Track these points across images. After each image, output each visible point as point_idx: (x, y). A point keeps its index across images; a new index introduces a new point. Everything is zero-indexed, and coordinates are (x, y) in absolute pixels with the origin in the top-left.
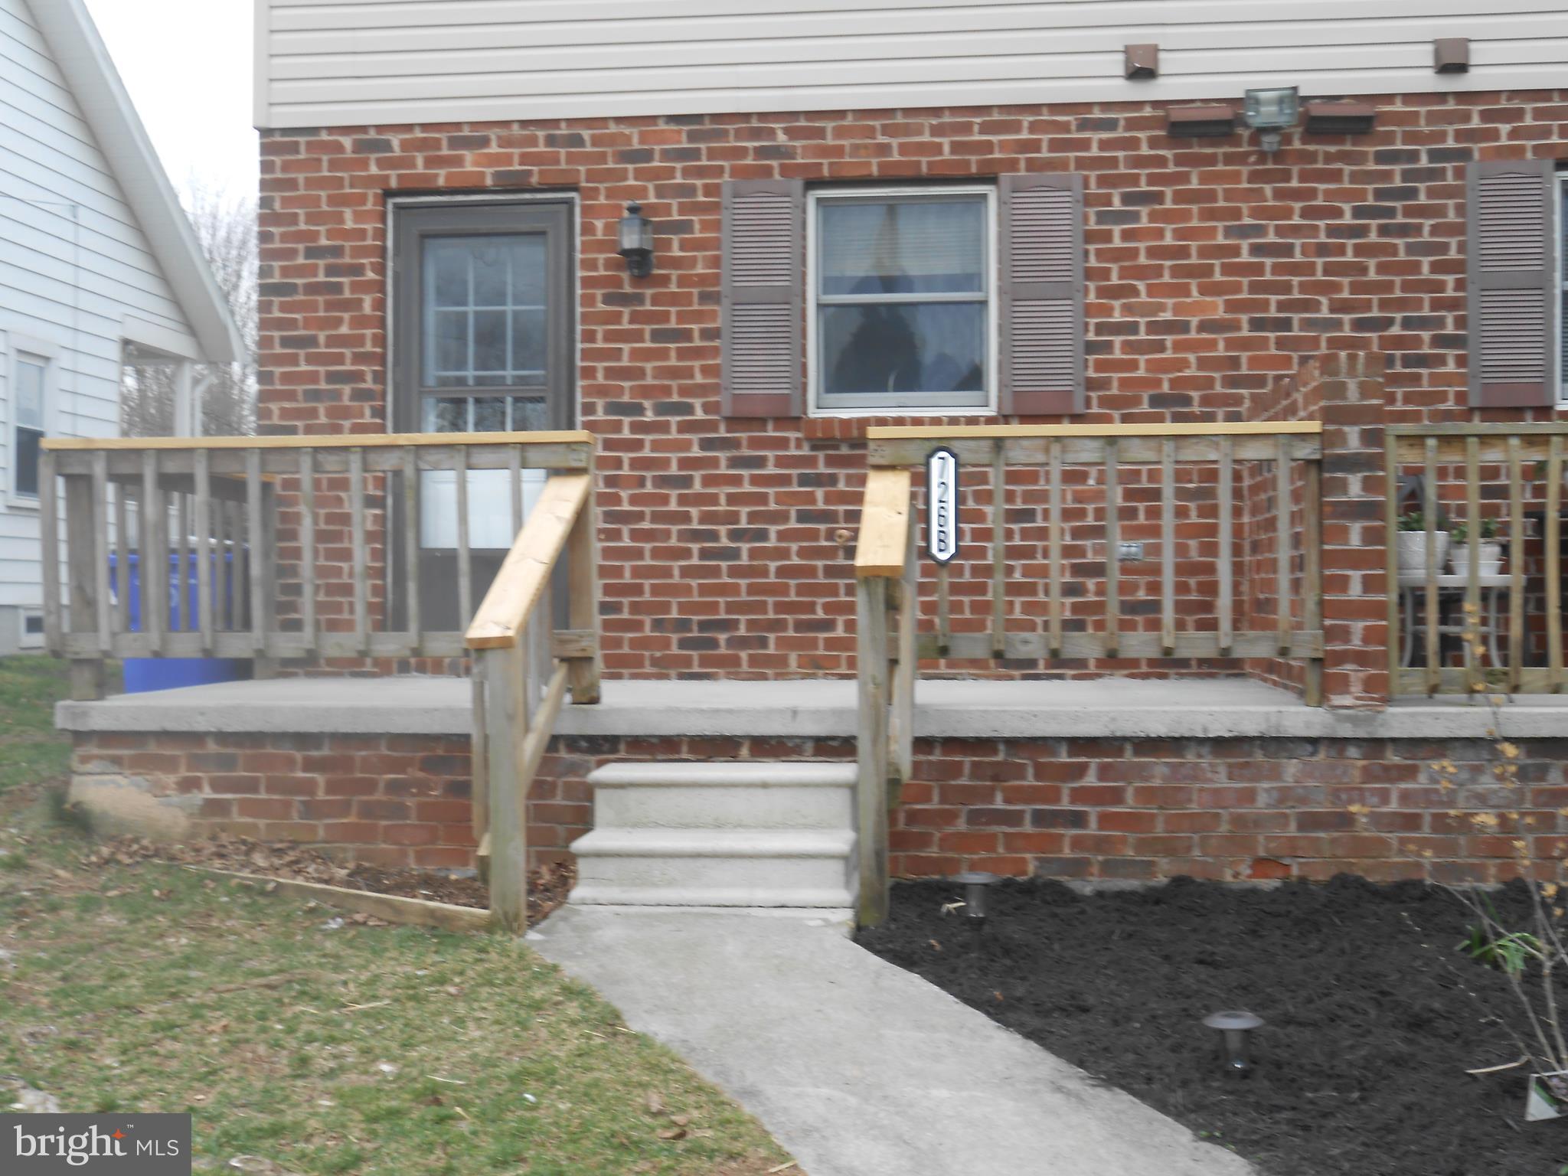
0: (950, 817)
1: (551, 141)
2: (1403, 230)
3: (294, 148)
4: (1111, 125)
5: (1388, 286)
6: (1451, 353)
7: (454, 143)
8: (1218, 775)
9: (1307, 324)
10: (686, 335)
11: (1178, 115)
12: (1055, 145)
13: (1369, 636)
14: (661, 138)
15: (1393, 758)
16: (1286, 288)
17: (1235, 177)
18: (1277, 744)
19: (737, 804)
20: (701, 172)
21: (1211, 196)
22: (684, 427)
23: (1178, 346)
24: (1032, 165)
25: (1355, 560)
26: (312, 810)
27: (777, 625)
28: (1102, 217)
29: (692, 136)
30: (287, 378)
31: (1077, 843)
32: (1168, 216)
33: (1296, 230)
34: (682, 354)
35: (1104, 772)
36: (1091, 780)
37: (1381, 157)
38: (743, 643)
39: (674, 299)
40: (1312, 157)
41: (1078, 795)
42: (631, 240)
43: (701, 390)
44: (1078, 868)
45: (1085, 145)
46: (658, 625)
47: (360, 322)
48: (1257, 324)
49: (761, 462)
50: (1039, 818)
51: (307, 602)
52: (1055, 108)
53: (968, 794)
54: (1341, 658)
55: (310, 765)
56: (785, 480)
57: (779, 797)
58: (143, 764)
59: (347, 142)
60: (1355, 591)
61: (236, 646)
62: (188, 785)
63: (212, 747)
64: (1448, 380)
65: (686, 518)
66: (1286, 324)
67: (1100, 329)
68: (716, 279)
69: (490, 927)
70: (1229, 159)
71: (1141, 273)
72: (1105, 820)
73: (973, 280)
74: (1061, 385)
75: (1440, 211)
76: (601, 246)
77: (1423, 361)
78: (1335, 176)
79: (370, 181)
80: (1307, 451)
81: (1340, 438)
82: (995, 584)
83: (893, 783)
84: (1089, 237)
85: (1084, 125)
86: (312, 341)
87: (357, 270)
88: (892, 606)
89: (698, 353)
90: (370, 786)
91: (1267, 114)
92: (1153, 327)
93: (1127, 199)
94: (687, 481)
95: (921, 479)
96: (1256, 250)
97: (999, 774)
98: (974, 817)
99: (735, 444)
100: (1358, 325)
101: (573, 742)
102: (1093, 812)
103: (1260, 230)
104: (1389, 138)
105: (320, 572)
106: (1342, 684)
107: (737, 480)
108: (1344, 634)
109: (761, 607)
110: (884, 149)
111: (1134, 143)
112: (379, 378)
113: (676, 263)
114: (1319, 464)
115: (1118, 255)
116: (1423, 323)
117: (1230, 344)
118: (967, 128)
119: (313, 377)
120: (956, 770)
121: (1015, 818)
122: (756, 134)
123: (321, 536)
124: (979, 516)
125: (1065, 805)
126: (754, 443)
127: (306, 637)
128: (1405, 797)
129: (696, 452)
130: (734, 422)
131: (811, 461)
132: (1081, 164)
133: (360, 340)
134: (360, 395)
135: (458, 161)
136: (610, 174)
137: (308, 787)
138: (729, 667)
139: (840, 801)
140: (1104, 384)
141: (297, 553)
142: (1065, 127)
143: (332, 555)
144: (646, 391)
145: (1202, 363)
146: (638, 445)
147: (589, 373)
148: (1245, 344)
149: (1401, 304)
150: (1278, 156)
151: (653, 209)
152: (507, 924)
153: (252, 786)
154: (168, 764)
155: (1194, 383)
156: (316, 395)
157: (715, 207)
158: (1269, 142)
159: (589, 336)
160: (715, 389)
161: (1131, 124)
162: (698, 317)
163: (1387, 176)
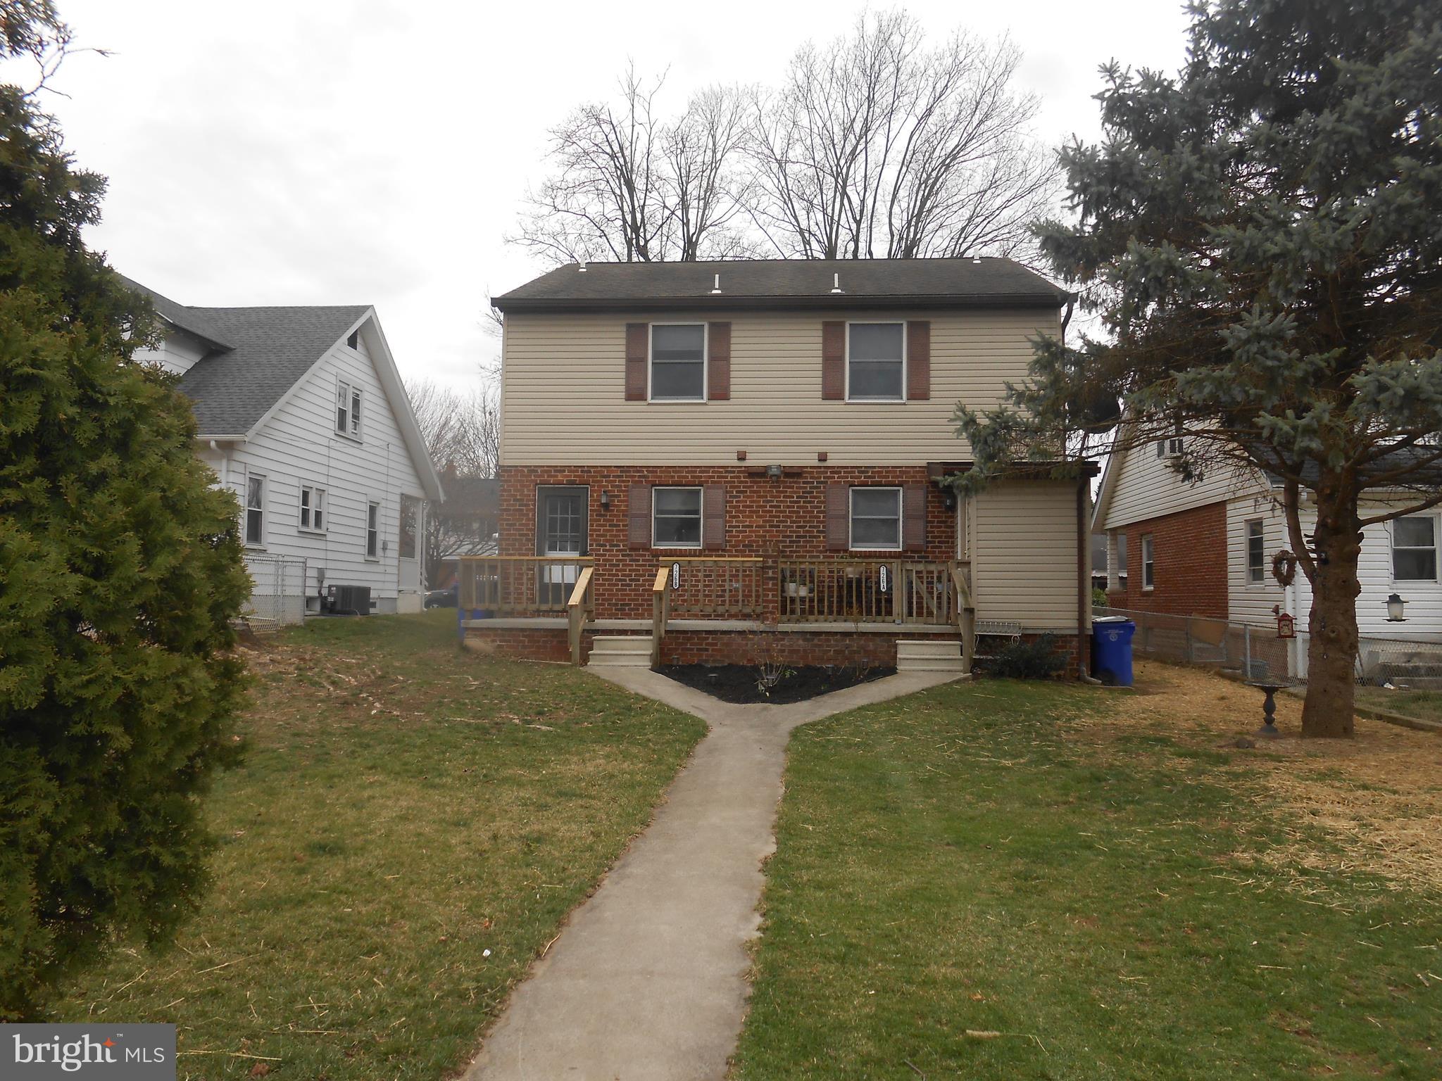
0: (678, 649)
1: (582, 471)
2: (810, 502)
3: (511, 471)
4: (734, 472)
5: (806, 517)
6: (822, 535)
7: (555, 471)
8: (739, 640)
9: (784, 526)
10: (619, 526)
11: (751, 470)
12: (718, 477)
13: (773, 607)
14: (612, 471)
15: (779, 636)
16: (779, 517)
17: (766, 487)
18: (752, 632)
19: (627, 644)
20: (623, 481)
21: (760, 492)
22: (617, 551)
23: (750, 532)
24: (712, 482)
25: (770, 590)
26: (524, 647)
27: (642, 605)
28: (730, 497)
29: (621, 472)
30: (508, 535)
31: (707, 656)
32: (748, 497)
33: (781, 501)
34: (617, 531)
35: (713, 639)
36: (710, 640)
37: (804, 483)
38: (632, 610)
39: (615, 516)
40: (786, 482)
41: (707, 644)
42: (604, 500)
43: (622, 541)
44: (707, 661)
45: (727, 477)
46: (609, 604)
47: (528, 520)
48: (771, 526)
49: (638, 560)
50: (698, 650)
51: (512, 597)
52: (719, 467)
53: (682, 644)
54: (767, 613)
55: (524, 636)
56: (645, 565)
57: (636, 643)
58: (482, 636)
59: (526, 470)
60: (770, 597)
61: (494, 607)
62: (493, 641)
63: (499, 632)
64: (821, 542)
65: (618, 575)
66: (779, 526)
67: (730, 527)
68: (626, 511)
69: (572, 666)
70: (764, 482)
71: (741, 512)
72: (713, 650)
73: (697, 512)
74: (720, 542)
75: (820, 497)
76: (595, 501)
77: (815, 537)
78: (793, 487)
79: (532, 481)
80: (759, 565)
81: (768, 562)
82: (701, 595)
83: (660, 638)
84: (727, 502)
85: (726, 472)
86: (515, 525)
87: (527, 505)
88: (661, 599)
89: (622, 530)
90: (539, 642)
91: (774, 471)
92: (743, 526)
93: (737, 492)
94: (618, 565)
95: (671, 571)
96: (771, 506)
97: (689, 639)
98: (682, 649)
99: (632, 555)
100: (797, 527)
101: (588, 631)
102: (710, 648)
103: (772, 501)
104: (806, 478)
105: (516, 589)
106: (767, 619)
107: (632, 565)
108: (767, 607)
109: (638, 600)
110: (673, 477)
111: (739, 477)
112: (533, 535)
113: (616, 506)
114: (762, 568)
115: (734, 507)
116: (814, 527)
117: (764, 531)
118: (695, 472)
119: (515, 535)
120: (679, 638)
121: (692, 649)
122: (639, 472)
123: (516, 579)
124: (697, 576)
125: (704, 646)
126: (636, 555)
127: (524, 605)
128: (782, 645)
129: (621, 557)
130: (631, 549)
131: (652, 561)
132: (725, 482)
133: (528, 525)
134: (528, 540)
135: (557, 476)
136: (598, 481)
137: (524, 641)
138: (629, 616)
139: (650, 643)
140: (731, 541)
141: (509, 583)
142: (721, 472)
143: (519, 584)
144: (607, 541)
145: (756, 536)
146: (605, 555)
147: (592, 535)
148: (768, 531)
149: (808, 522)
150: (777, 482)
151: (609, 491)
152: (575, 665)
153: (509, 641)
154: (488, 636)
155: (754, 541)
156: (516, 540)
157: (627, 491)
158: (774, 478)
159: (592, 525)
160: (626, 540)
161: (739, 472)
162: (622, 521)
163: (806, 488)
